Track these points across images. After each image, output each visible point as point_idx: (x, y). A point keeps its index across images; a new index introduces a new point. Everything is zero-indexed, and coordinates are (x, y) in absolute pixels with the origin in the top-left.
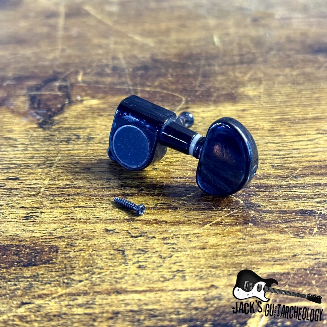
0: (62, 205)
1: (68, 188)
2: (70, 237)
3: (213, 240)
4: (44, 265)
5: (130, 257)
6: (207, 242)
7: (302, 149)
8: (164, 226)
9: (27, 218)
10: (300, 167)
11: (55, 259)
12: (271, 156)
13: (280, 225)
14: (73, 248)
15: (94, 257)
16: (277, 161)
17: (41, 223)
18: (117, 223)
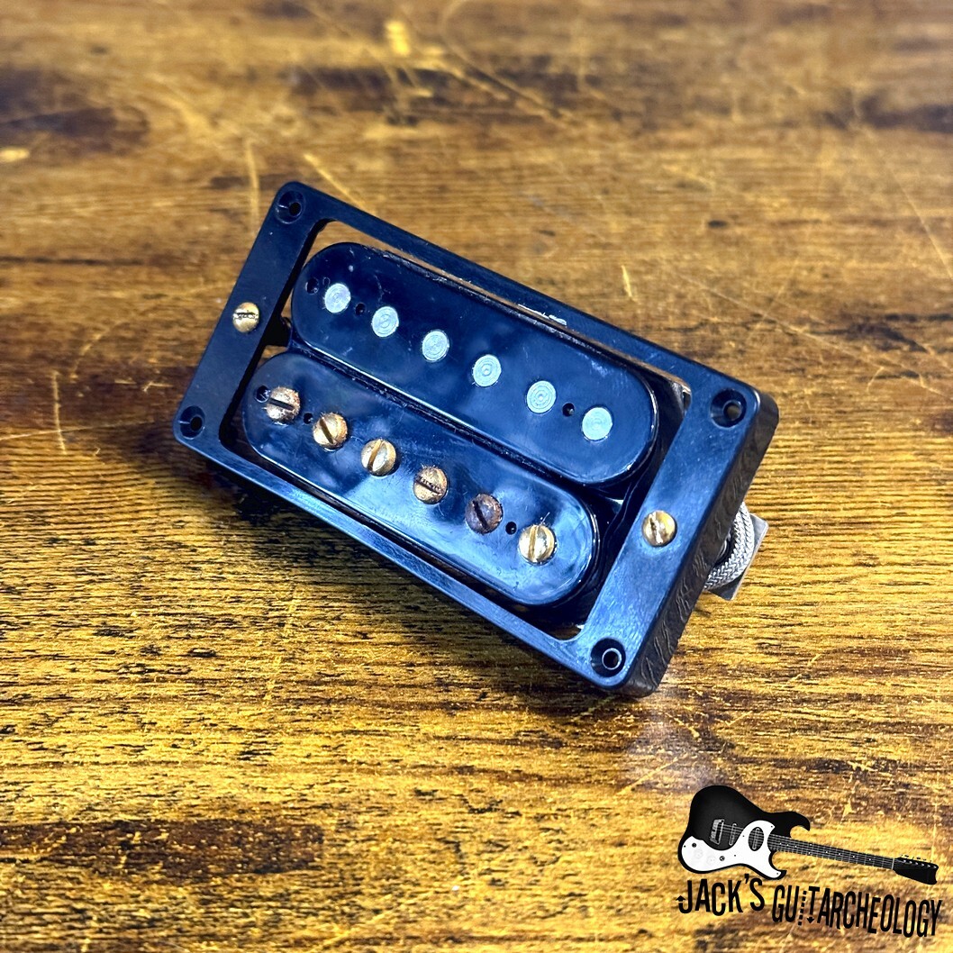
0: (316, 726)
1: (326, 683)
2: (343, 807)
3: (639, 826)
4: (298, 872)
5: (473, 859)
6: (628, 830)
7: (823, 603)
8: (536, 787)
9: (247, 755)
10: (818, 652)
11: (319, 856)
12: (755, 620)
13: (776, 795)
14: (353, 833)
15: (397, 855)
16: (768, 633)
17: (278, 769)
18: (438, 777)
